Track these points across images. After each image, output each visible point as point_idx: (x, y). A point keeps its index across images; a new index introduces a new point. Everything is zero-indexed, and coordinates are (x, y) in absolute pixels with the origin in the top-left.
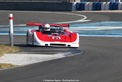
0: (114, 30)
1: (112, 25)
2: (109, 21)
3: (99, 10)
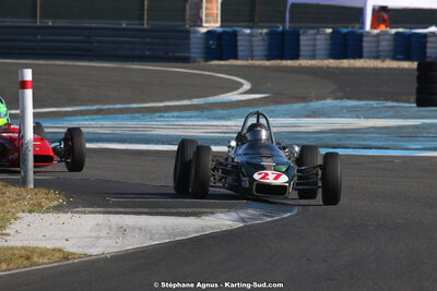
3: (291, 59)
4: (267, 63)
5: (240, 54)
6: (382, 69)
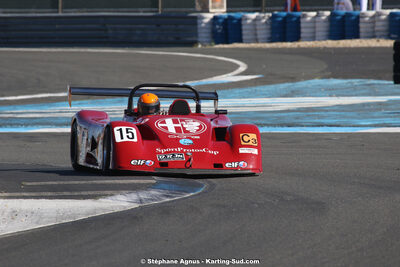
0: (334, 111)
1: (331, 92)
2: (322, 78)
3: (291, 41)
4: (268, 45)
5: (244, 37)
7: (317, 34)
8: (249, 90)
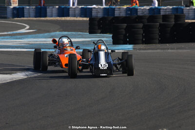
2: (60, 31)
3: (44, 17)
4: (35, 19)
5: (25, 15)
6: (77, 21)
7: (53, 15)
8: (34, 35)
